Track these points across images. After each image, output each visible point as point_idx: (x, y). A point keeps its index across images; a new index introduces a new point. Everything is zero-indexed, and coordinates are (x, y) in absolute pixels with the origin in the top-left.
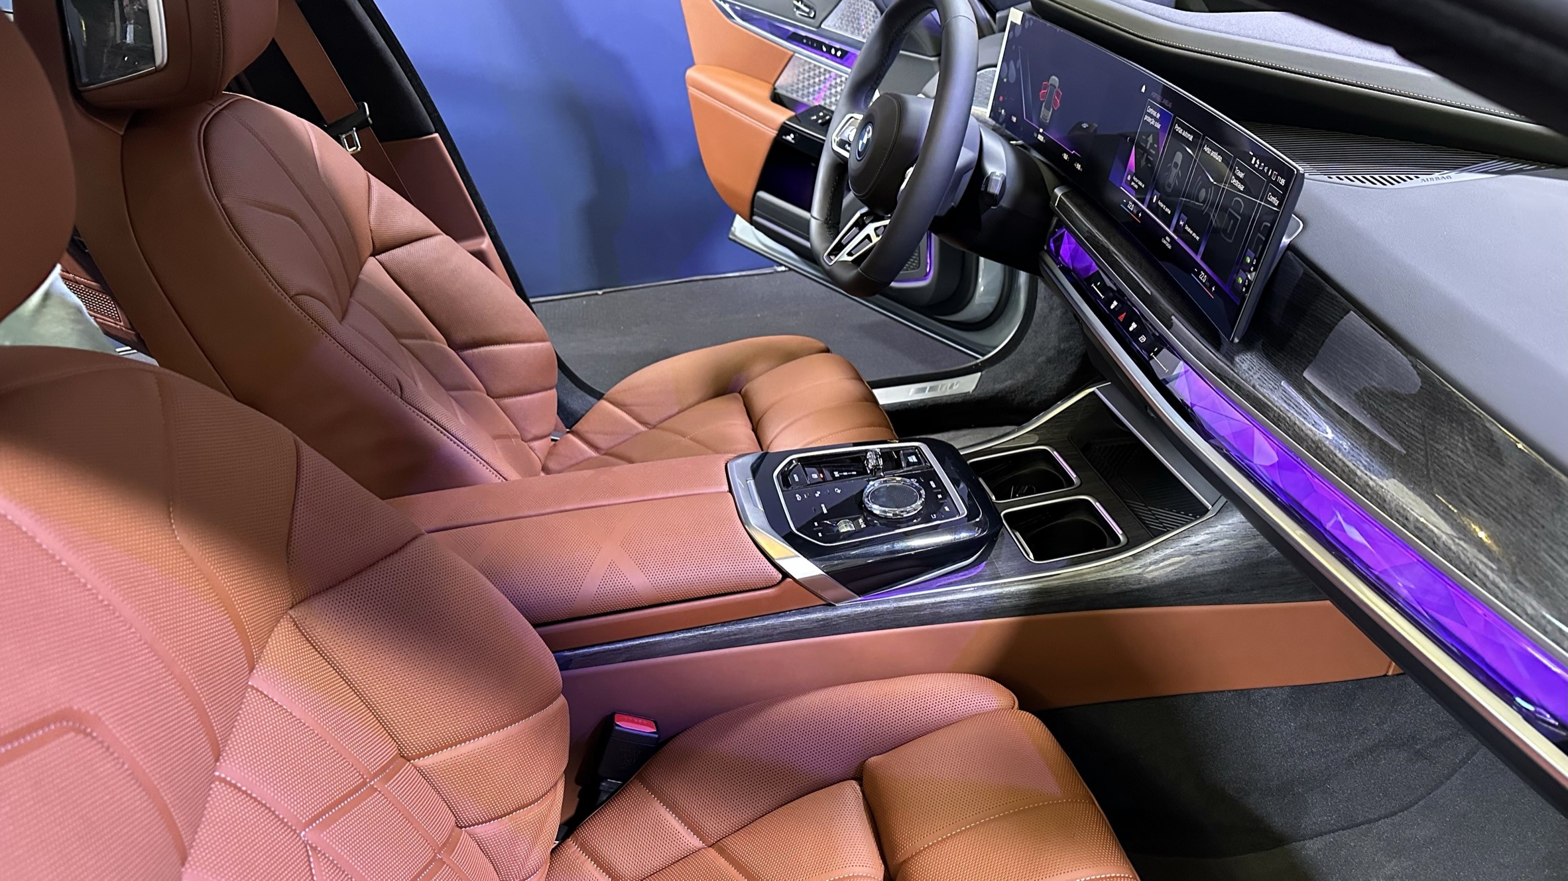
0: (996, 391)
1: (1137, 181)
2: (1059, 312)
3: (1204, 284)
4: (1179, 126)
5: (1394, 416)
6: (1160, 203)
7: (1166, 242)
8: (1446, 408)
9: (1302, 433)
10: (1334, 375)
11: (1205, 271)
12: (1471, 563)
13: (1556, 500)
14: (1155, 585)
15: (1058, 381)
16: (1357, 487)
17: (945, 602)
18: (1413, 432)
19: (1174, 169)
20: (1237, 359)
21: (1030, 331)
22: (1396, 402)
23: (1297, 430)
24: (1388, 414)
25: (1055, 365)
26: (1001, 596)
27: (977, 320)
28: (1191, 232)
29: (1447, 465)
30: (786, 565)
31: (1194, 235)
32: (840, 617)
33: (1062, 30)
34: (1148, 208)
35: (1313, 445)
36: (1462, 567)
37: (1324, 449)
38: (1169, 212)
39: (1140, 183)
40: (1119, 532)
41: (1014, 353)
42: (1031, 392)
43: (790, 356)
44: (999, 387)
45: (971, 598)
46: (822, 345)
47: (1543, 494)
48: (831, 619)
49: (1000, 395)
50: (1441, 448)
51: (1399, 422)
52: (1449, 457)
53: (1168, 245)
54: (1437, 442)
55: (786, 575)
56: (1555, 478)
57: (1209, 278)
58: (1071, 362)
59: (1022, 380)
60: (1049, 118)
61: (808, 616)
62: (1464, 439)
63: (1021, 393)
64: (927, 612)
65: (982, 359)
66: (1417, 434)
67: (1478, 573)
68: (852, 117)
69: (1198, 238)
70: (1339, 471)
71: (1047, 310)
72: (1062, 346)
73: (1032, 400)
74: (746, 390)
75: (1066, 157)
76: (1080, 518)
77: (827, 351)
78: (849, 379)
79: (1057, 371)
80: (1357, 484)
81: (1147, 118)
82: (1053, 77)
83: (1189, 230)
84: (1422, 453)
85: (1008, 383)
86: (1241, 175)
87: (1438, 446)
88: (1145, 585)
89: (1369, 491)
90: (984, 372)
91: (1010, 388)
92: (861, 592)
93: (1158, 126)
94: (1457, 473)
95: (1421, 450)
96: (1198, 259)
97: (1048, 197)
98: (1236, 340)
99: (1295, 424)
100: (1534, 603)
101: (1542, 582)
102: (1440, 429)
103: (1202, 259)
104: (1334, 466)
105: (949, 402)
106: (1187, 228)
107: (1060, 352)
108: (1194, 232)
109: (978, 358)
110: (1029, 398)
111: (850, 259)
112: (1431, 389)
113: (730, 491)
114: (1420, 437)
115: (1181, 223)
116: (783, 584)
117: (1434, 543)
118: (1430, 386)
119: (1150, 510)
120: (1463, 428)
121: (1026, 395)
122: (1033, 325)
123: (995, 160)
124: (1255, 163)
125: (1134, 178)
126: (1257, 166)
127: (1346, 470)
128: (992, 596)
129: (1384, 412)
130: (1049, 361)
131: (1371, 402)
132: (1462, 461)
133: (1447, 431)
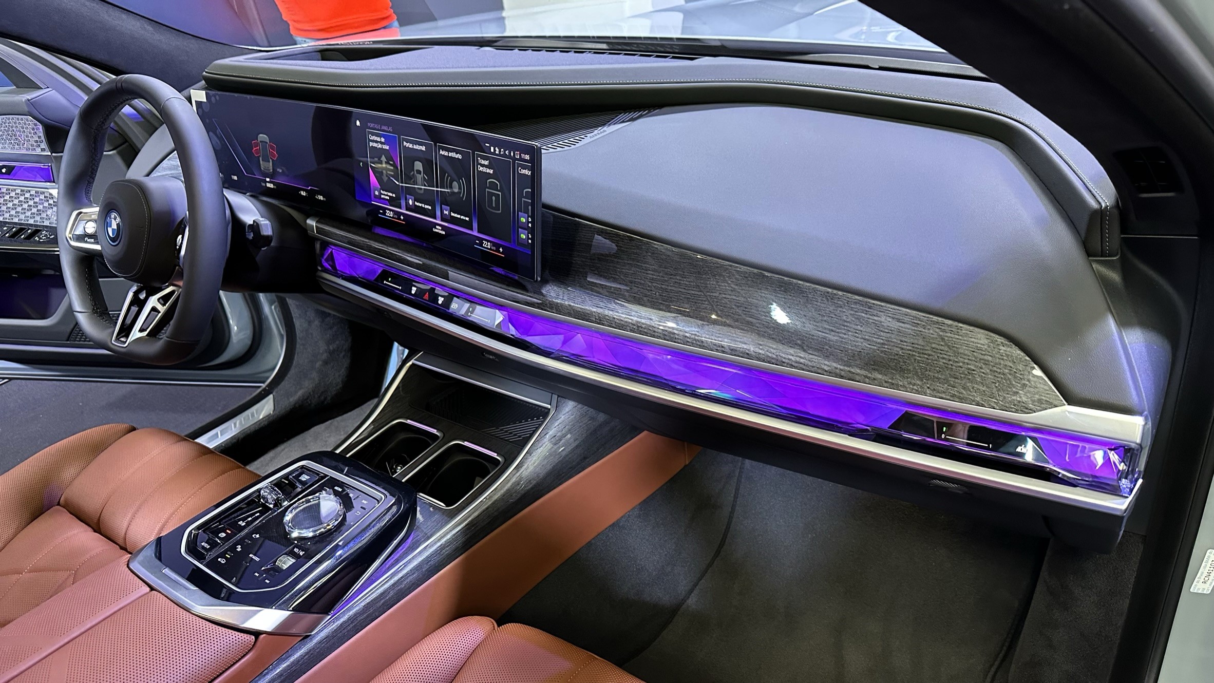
0: (293, 404)
1: (386, 193)
2: (317, 323)
3: (490, 249)
4: (407, 142)
5: (676, 287)
6: (416, 203)
7: (438, 230)
8: (707, 269)
9: (622, 322)
10: (617, 277)
11: (486, 240)
12: (777, 356)
13: (803, 296)
14: (541, 479)
15: (339, 376)
16: (679, 341)
17: (402, 577)
18: (693, 292)
19: (418, 175)
20: (544, 292)
21: (298, 346)
22: (671, 278)
23: (618, 321)
24: (670, 288)
25: (332, 364)
26: (442, 548)
27: (240, 355)
28: (459, 216)
29: (726, 303)
30: (251, 624)
31: (462, 217)
32: (320, 642)
33: (253, 97)
34: (407, 210)
35: (635, 327)
36: (773, 361)
37: (643, 326)
38: (430, 208)
39: (390, 194)
40: (494, 455)
41: (293, 367)
42: (322, 392)
43: (97, 449)
44: (293, 399)
45: (421, 562)
46: (124, 426)
47: (794, 297)
48: (314, 648)
49: (297, 405)
50: (717, 295)
51: (681, 290)
52: (725, 298)
53: (441, 232)
54: (712, 292)
55: (257, 634)
56: (795, 284)
57: (494, 244)
58: (344, 357)
59: (311, 386)
60: (271, 168)
61: (292, 659)
62: (728, 283)
63: (314, 397)
64: (392, 593)
65: (263, 385)
66: (696, 293)
67: (784, 360)
68: (81, 213)
69: (467, 219)
70: (662, 336)
71: (305, 325)
72: (331, 348)
73: (325, 398)
74: (66, 501)
75: (303, 193)
76: (457, 459)
77: (134, 429)
78: (174, 443)
79: (335, 368)
80: (678, 339)
81: (371, 144)
82: (261, 135)
83: (456, 215)
84: (706, 303)
85: (300, 393)
86: (486, 163)
87: (714, 294)
88: (535, 482)
89: (689, 340)
90: (274, 393)
91: (303, 396)
92: (326, 611)
93: (387, 148)
94: (735, 305)
95: (705, 301)
96: (475, 233)
97: (304, 231)
98: (539, 279)
99: (614, 318)
100: (826, 362)
101: (823, 348)
102: (709, 284)
103: (478, 232)
104: (656, 334)
105: (257, 428)
106: (453, 214)
107: (331, 353)
108: (461, 215)
109: (259, 387)
110: (322, 398)
111: (145, 334)
112: (690, 261)
113: (152, 589)
114: (699, 293)
115: (446, 212)
116: (258, 643)
117: (748, 354)
118: (689, 259)
119: (502, 430)
120: (724, 277)
121: (319, 397)
122: (298, 340)
123: (247, 211)
124: (495, 150)
125: (382, 191)
126: (497, 152)
127: (666, 333)
128: (436, 551)
129: (667, 287)
130: (326, 363)
131: (654, 284)
132: (734, 298)
133: (714, 283)
